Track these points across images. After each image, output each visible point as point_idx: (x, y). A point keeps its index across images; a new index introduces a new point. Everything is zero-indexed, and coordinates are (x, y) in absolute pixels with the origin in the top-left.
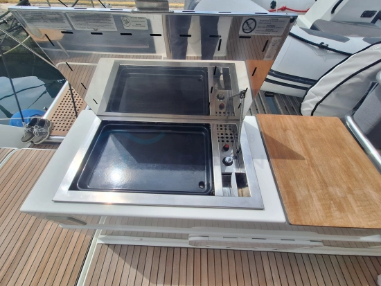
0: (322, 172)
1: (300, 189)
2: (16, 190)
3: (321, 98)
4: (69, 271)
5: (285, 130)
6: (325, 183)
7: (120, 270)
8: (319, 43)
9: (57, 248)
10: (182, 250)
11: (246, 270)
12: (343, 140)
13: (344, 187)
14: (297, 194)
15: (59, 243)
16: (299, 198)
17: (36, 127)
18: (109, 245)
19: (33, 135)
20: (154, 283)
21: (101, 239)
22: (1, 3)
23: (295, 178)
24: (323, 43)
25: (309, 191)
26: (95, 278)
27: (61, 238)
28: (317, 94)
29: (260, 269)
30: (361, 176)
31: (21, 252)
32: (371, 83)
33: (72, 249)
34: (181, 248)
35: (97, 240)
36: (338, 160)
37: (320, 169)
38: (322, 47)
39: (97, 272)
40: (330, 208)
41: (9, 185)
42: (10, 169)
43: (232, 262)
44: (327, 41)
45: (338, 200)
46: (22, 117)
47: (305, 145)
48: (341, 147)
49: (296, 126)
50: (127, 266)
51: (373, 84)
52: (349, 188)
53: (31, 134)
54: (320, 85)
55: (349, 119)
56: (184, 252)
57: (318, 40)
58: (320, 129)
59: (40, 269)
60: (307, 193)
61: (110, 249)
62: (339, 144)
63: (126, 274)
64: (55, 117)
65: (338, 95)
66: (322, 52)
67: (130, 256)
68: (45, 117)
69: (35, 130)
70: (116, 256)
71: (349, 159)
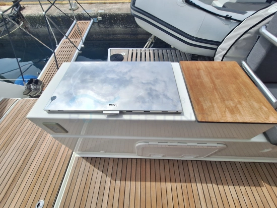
0: (222, 93)
1: (206, 102)
2: (21, 124)
3: (226, 52)
4: (57, 173)
5: (198, 70)
6: (223, 98)
7: (91, 173)
8: (225, 15)
9: (49, 160)
10: (133, 160)
11: (177, 172)
12: (238, 74)
13: (236, 100)
14: (204, 105)
15: (51, 156)
16: (205, 107)
17: (33, 85)
18: (83, 157)
19: (31, 91)
20: (113, 180)
21: (78, 154)
22: (1, 5)
23: (203, 96)
24: (228, 15)
25: (212, 103)
26: (75, 177)
27: (52, 154)
28: (223, 50)
29: (186, 171)
30: (248, 94)
31: (25, 162)
32: (258, 36)
33: (59, 160)
34: (132, 159)
35: (75, 155)
36: (234, 86)
37: (221, 91)
38: (228, 18)
39: (76, 174)
40: (225, 112)
41: (16, 121)
42: (16, 111)
43: (167, 166)
44: (230, 14)
45: (231, 108)
46: (23, 79)
47: (211, 78)
48: (236, 78)
49: (206, 68)
50: (96, 170)
51: (259, 37)
52: (239, 101)
53: (29, 90)
54: (225, 43)
55: (244, 63)
56: (134, 162)
57: (224, 13)
58: (223, 68)
59: (39, 172)
60: (210, 104)
61: (84, 160)
62: (235, 77)
63: (95, 175)
64: (45, 78)
65: (236, 48)
66: (227, 22)
67: (97, 164)
68: (38, 79)
69: (32, 87)
70: (88, 164)
71: (241, 85)
